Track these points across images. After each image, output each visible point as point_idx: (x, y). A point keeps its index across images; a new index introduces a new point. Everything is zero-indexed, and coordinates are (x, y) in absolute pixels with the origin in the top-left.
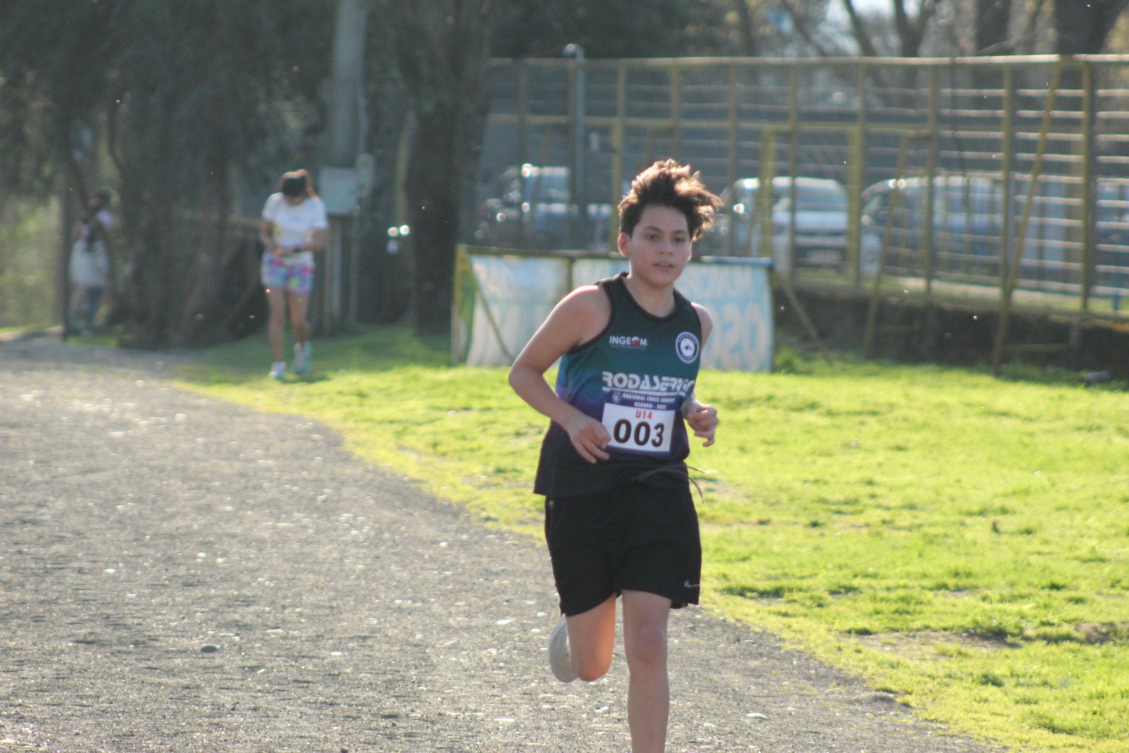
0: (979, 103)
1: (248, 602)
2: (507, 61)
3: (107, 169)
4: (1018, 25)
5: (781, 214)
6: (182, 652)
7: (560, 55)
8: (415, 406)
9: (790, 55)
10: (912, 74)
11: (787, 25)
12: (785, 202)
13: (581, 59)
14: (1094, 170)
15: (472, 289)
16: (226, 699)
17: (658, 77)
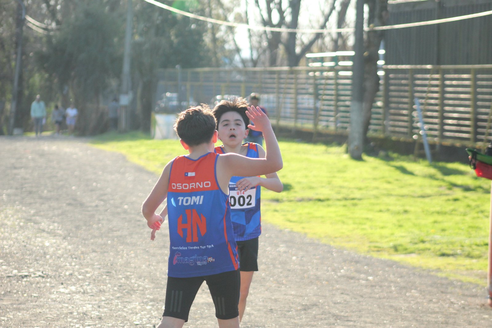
0: (271, 78)
1: (105, 195)
2: (163, 69)
3: (71, 94)
4: (279, 61)
6: (91, 206)
7: (175, 68)
8: (143, 149)
9: (227, 68)
10: (255, 73)
11: (227, 61)
13: (179, 69)
14: (297, 94)
15: (155, 122)
16: (101, 217)
17: (197, 73)
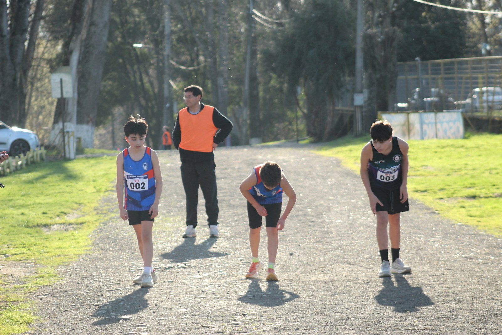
2: (402, 63)
5: (485, 97)
7: (414, 60)
12: (485, 95)
13: (419, 61)
17: (438, 65)
